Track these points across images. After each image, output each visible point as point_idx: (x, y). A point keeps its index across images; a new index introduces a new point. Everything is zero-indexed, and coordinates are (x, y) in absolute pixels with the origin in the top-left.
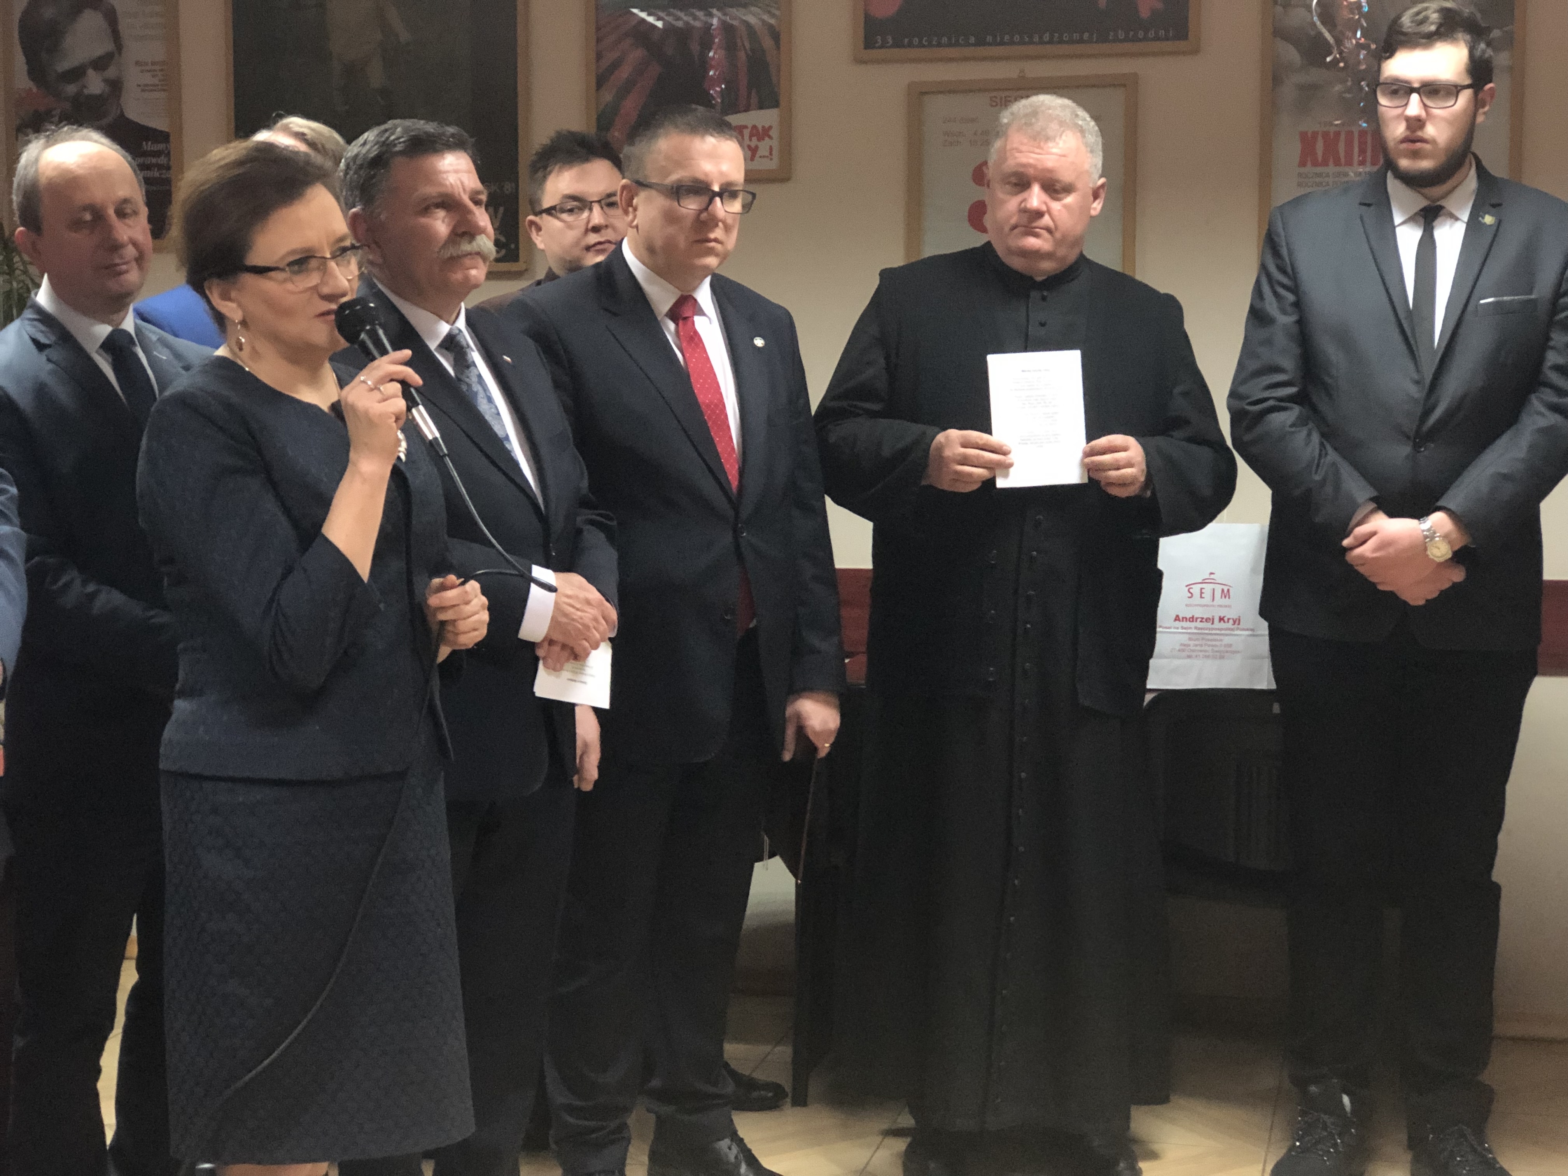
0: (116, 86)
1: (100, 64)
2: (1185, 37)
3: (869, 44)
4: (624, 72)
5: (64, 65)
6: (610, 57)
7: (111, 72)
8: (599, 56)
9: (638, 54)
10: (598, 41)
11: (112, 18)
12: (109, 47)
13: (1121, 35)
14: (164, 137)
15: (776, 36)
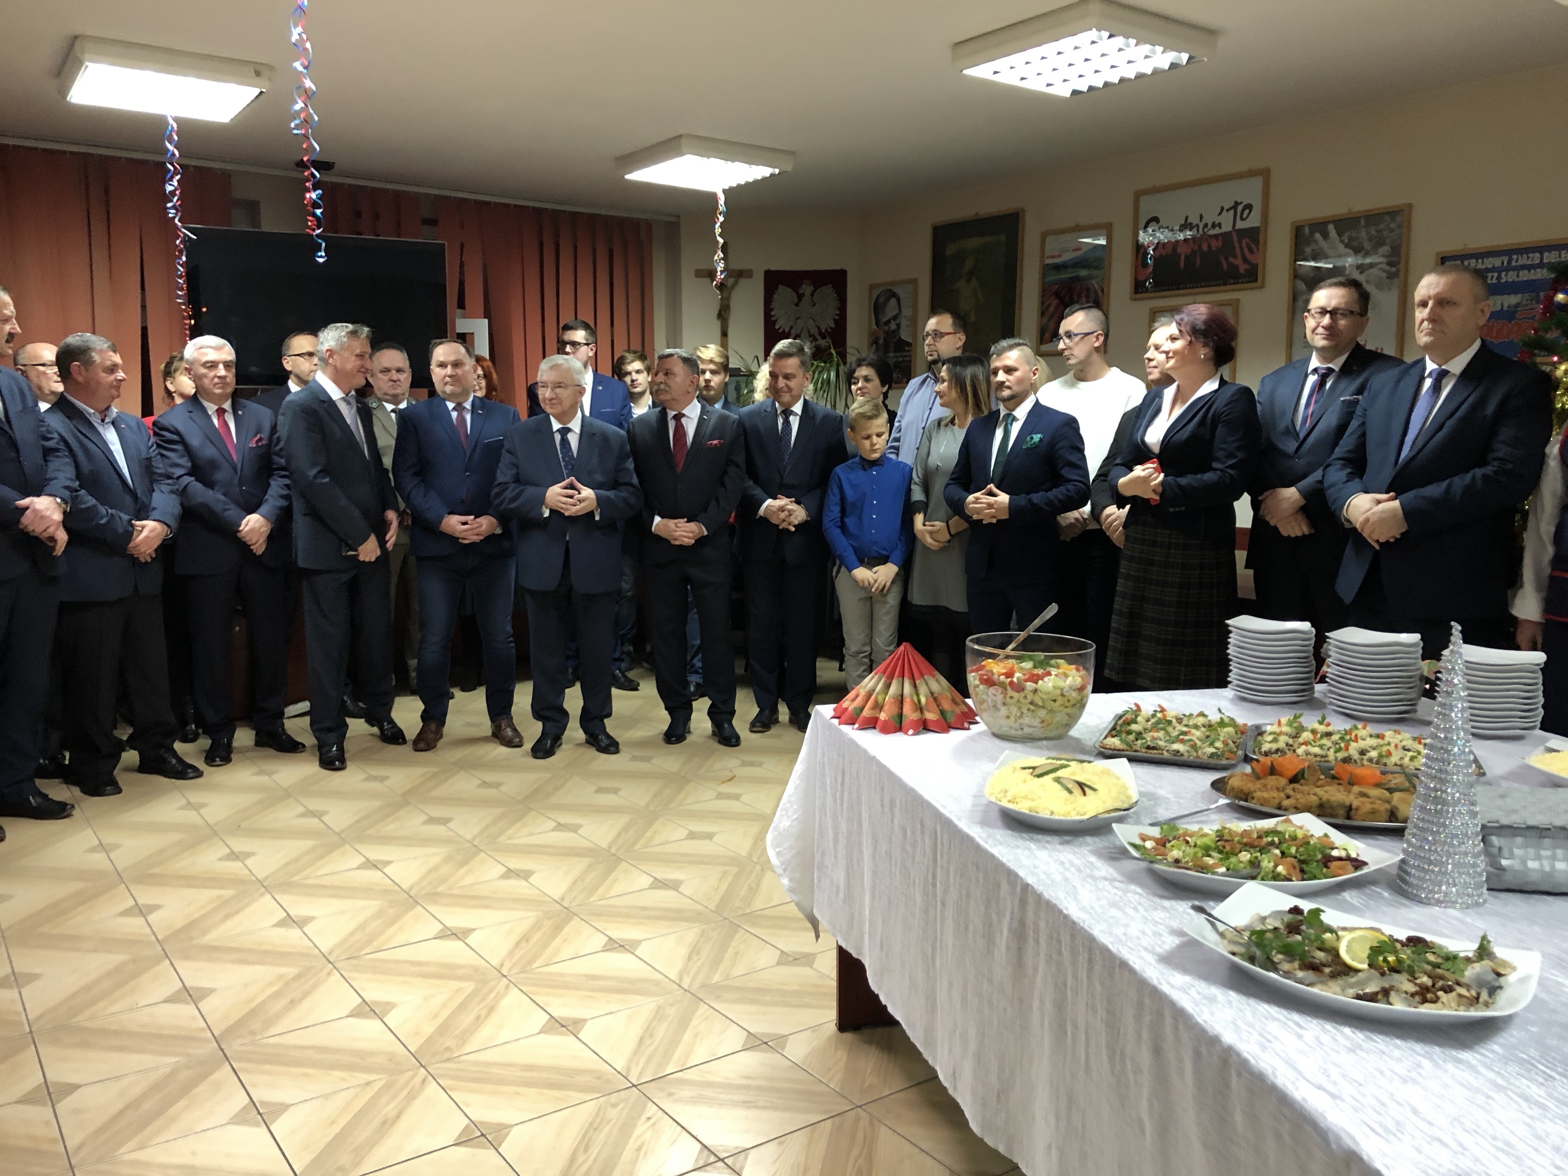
0: (899, 325)
1: (895, 318)
2: (1256, 280)
3: (1136, 292)
4: (1051, 309)
5: (885, 319)
6: (1047, 303)
7: (898, 321)
8: (1043, 303)
9: (1057, 301)
10: (1043, 296)
11: (898, 300)
12: (897, 311)
13: (1232, 281)
14: (910, 344)
15: (1103, 292)
